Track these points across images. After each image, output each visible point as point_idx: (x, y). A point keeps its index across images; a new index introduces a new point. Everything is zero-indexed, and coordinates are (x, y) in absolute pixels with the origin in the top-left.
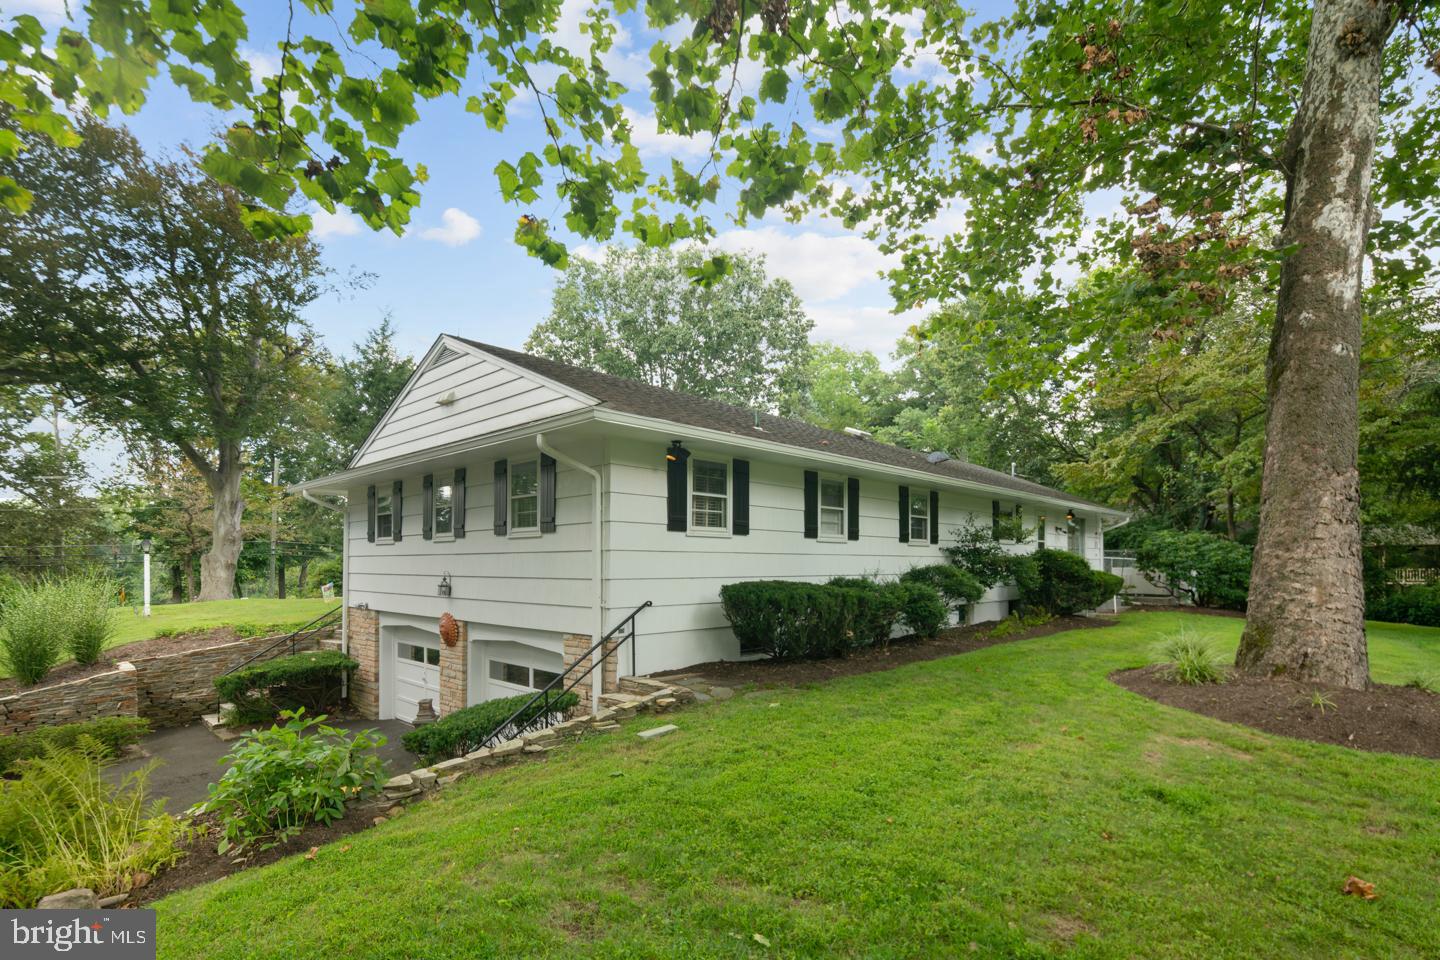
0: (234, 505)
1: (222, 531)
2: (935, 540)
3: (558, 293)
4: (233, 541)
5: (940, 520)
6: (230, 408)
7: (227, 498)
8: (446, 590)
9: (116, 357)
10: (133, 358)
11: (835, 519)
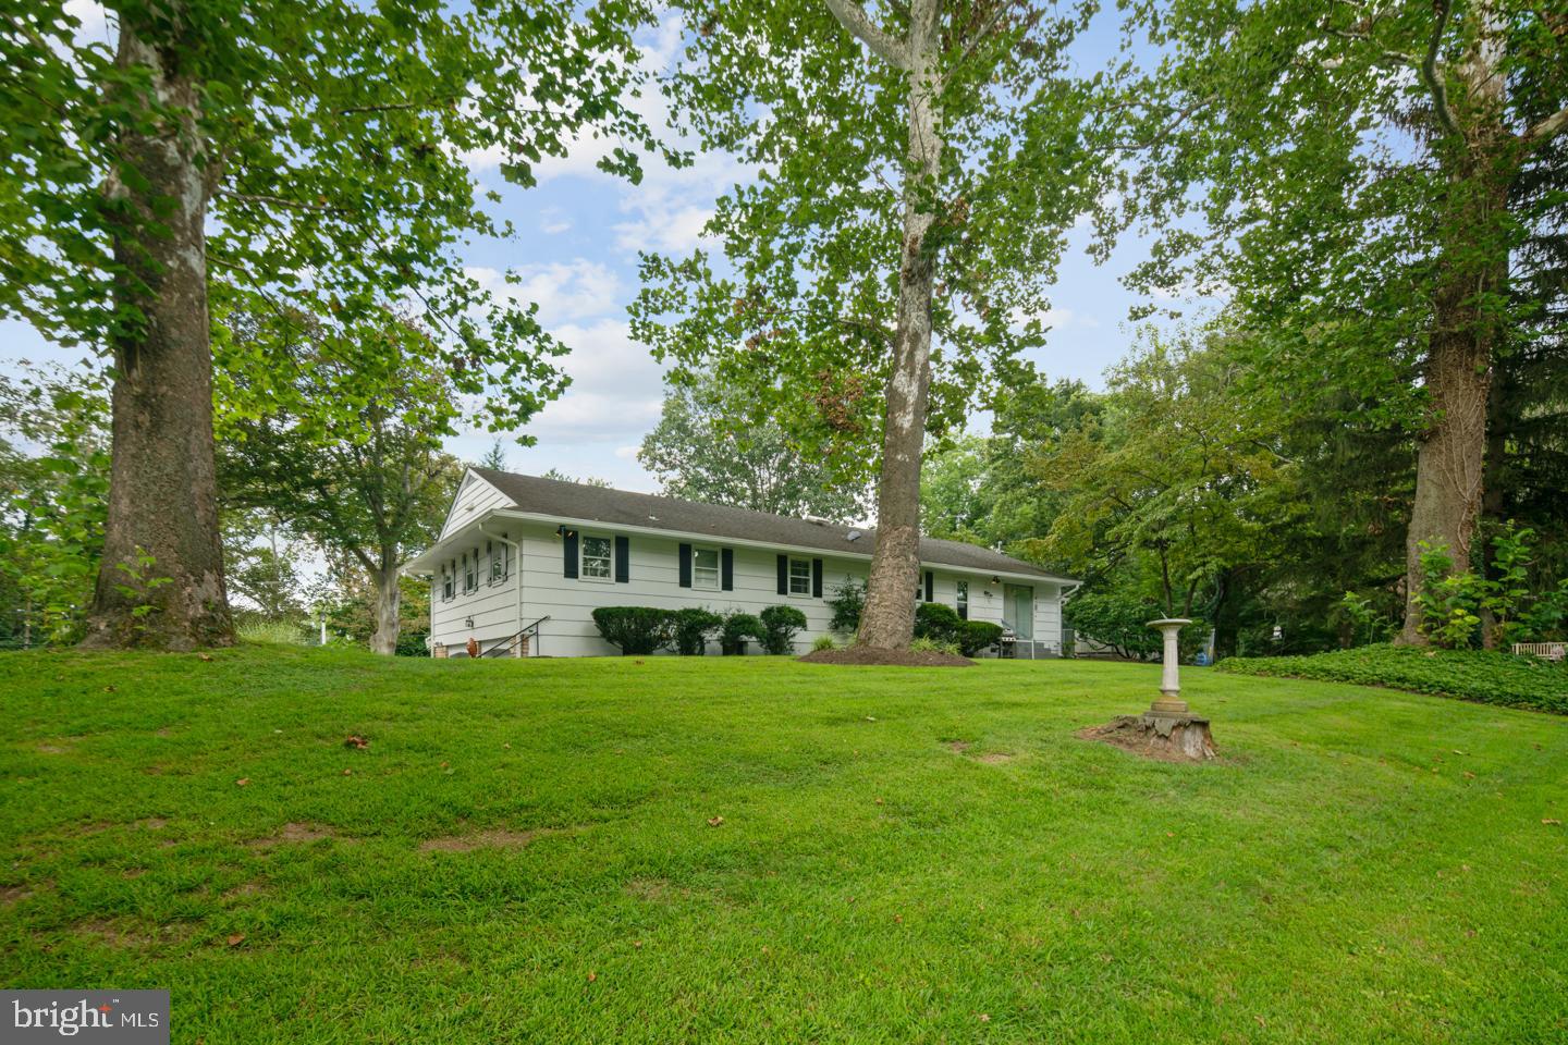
0: (393, 596)
1: (385, 617)
2: (818, 593)
3: (667, 403)
4: (393, 625)
5: (824, 580)
6: (388, 521)
7: (388, 591)
8: (470, 623)
9: (309, 484)
10: (320, 485)
11: (713, 576)
